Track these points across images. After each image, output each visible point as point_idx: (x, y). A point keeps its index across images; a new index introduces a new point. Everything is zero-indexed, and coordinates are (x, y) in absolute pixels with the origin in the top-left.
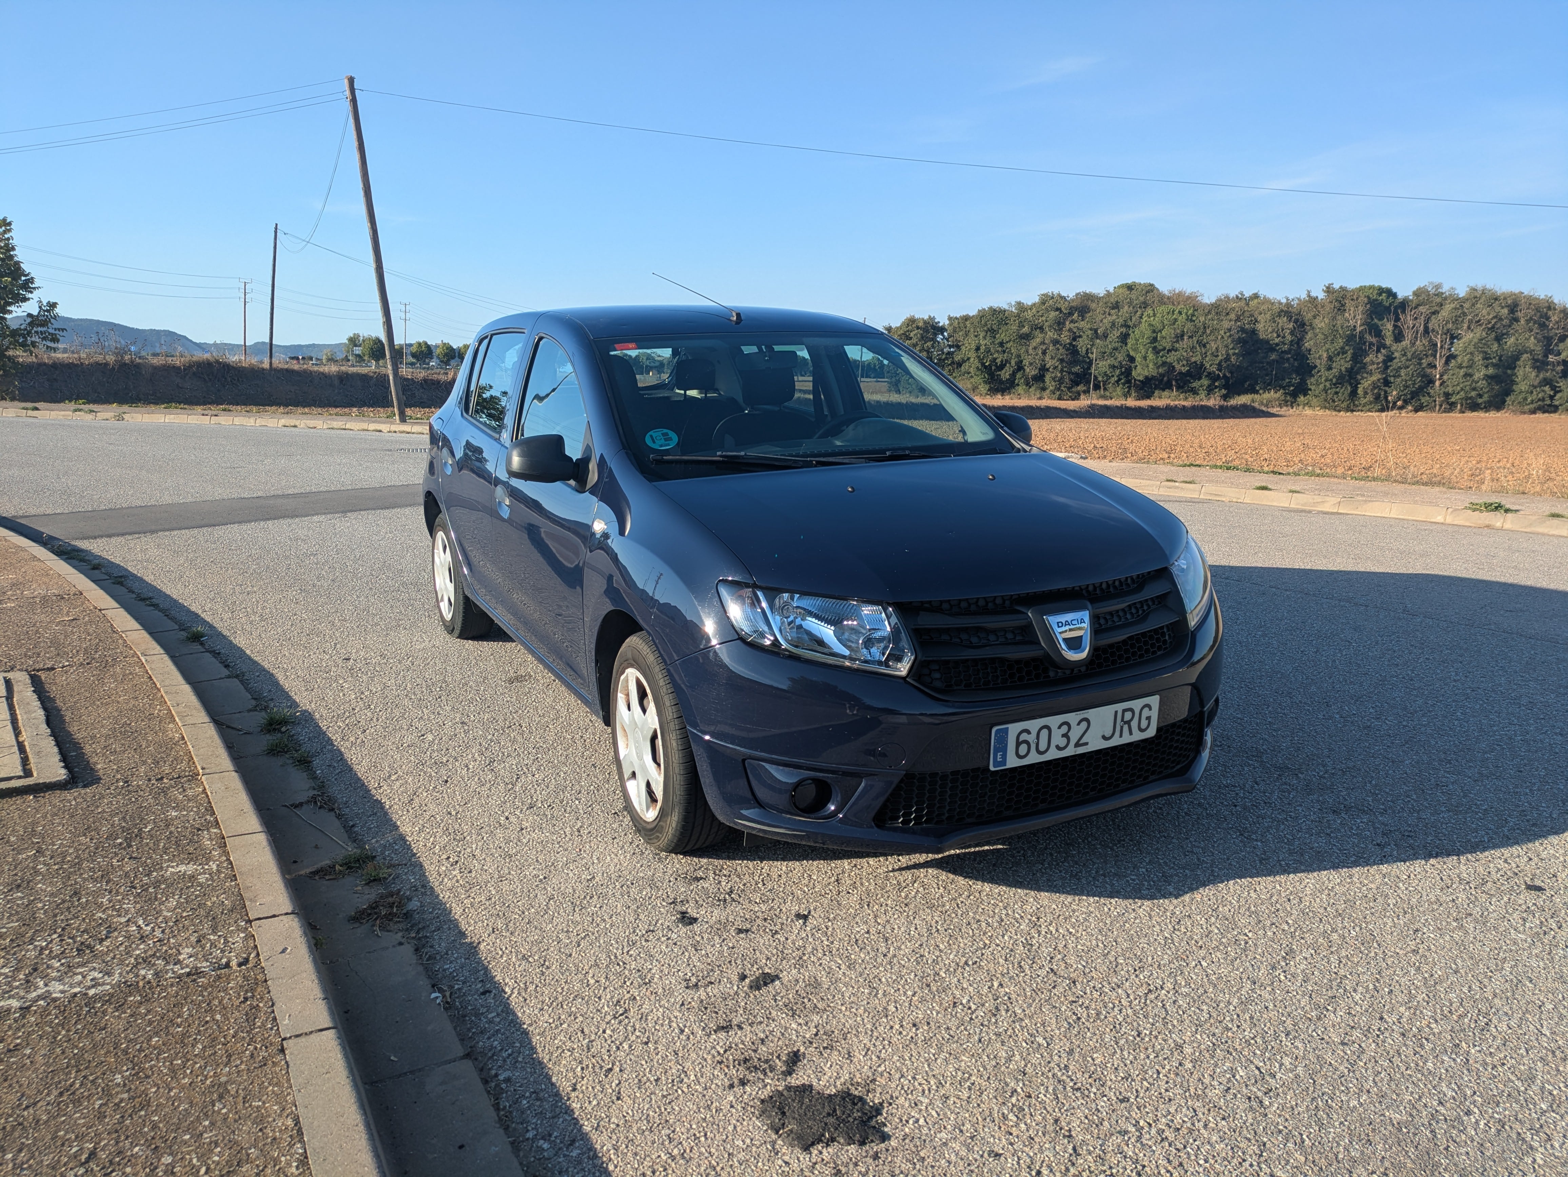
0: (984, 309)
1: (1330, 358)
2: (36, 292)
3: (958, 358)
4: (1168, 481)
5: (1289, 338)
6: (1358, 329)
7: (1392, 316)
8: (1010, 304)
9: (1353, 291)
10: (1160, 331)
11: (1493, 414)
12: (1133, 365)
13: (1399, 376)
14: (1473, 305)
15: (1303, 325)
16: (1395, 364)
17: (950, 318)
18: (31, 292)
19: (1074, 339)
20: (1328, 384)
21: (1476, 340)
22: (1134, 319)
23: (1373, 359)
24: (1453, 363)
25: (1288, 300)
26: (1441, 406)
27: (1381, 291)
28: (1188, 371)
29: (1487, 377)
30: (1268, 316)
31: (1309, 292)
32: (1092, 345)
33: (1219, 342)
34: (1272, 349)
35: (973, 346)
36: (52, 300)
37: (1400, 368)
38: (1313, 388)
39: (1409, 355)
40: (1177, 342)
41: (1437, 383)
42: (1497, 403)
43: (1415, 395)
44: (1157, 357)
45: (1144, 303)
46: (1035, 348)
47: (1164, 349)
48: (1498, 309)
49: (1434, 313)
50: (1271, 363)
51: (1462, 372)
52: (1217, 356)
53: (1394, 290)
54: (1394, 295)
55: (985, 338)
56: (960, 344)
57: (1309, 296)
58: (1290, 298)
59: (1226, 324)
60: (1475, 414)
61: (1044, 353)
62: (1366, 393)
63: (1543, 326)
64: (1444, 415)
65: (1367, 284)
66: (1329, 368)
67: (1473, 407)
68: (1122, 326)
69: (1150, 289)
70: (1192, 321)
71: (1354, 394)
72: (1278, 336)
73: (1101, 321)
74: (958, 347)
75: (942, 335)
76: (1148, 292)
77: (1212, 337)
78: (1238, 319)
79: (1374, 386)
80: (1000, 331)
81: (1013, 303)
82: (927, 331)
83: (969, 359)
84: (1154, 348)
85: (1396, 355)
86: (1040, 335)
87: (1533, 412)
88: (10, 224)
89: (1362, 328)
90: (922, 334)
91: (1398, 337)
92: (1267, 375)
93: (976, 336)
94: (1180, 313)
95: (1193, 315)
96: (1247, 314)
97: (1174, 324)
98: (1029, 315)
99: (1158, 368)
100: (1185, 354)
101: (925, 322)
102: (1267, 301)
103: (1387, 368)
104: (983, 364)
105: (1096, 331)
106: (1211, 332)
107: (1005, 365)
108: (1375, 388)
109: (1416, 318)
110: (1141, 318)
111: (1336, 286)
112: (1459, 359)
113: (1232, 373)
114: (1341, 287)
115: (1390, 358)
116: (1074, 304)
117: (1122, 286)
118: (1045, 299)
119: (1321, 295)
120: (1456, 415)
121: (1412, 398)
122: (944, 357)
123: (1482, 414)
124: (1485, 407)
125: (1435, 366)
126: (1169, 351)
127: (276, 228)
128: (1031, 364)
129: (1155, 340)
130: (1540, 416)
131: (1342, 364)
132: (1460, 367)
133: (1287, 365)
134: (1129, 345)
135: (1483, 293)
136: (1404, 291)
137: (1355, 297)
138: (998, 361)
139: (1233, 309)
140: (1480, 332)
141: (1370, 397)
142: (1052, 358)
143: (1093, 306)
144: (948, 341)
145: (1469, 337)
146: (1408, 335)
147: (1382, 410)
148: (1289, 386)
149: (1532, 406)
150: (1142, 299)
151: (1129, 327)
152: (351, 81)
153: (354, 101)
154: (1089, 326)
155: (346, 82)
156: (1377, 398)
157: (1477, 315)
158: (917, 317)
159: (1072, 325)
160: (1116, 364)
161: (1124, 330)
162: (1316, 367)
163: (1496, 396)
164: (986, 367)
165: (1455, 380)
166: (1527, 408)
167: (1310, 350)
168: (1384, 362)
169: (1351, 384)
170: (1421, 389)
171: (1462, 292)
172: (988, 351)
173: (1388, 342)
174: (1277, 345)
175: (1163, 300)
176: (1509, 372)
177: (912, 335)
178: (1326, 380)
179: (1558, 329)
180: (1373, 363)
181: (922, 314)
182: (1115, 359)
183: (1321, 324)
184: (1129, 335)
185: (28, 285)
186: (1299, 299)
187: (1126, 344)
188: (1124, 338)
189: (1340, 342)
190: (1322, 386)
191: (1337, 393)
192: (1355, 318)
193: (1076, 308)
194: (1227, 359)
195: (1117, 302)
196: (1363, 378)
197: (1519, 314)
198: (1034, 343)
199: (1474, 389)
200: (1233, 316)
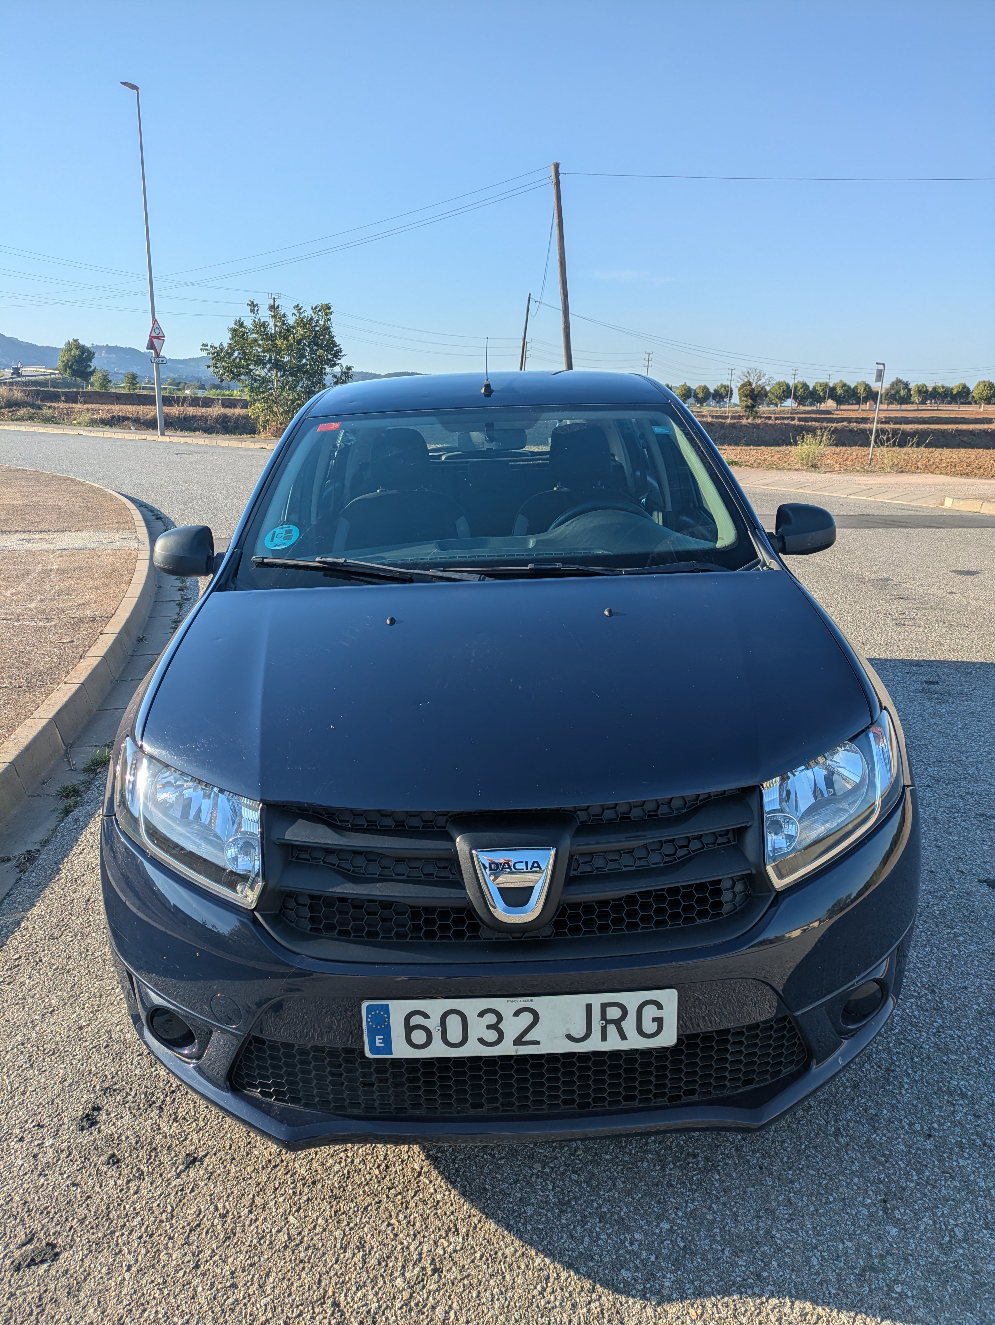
2: (343, 359)
18: (339, 359)
36: (349, 365)
88: (329, 308)
127: (529, 298)
152: (557, 166)
153: (558, 183)
155: (553, 168)
185: (337, 354)
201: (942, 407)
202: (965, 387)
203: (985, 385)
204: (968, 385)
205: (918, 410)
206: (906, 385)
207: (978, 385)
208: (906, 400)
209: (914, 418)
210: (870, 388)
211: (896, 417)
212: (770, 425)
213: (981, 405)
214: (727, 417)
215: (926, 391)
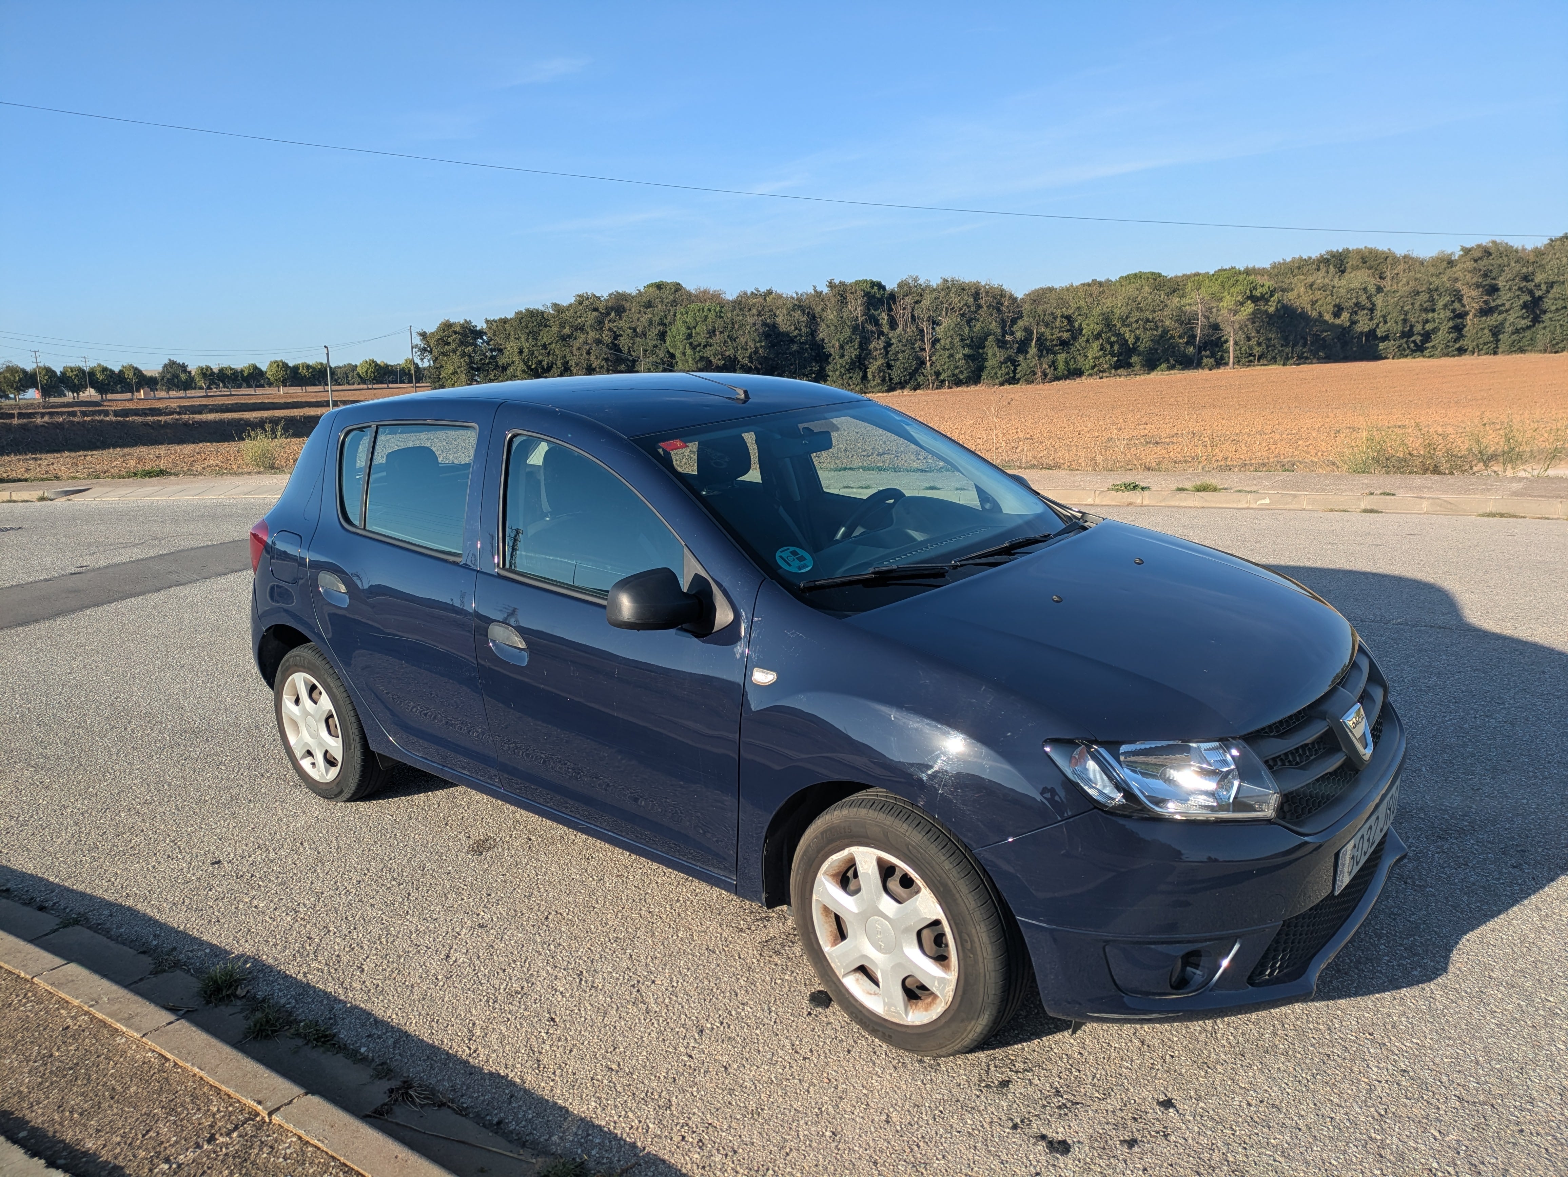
0: (521, 312)
1: (842, 347)
3: (502, 361)
4: (845, 487)
5: (804, 330)
6: (860, 319)
7: (886, 307)
8: (545, 306)
9: (851, 285)
10: (695, 328)
11: (973, 388)
12: (674, 361)
13: (898, 359)
14: (947, 294)
15: (814, 317)
16: (893, 349)
17: (487, 322)
19: (615, 338)
20: (843, 370)
21: (953, 325)
22: (668, 317)
23: (877, 345)
24: (938, 346)
25: (797, 294)
26: (933, 383)
27: (873, 284)
28: (724, 364)
29: (966, 356)
30: (784, 311)
31: (815, 287)
32: (633, 344)
33: (747, 337)
34: (792, 341)
35: (516, 350)
37: (898, 352)
38: (831, 374)
39: (904, 341)
40: (710, 337)
41: (928, 364)
42: (975, 378)
43: (912, 375)
44: (695, 353)
45: (674, 301)
46: (579, 349)
47: (700, 345)
48: (966, 298)
49: (916, 303)
50: (793, 354)
51: (947, 353)
52: (747, 349)
53: (883, 284)
54: (884, 288)
55: (527, 340)
56: (502, 347)
57: (816, 291)
58: (800, 293)
59: (751, 320)
60: (960, 389)
61: (588, 353)
62: (874, 376)
63: (999, 310)
64: (937, 391)
65: (861, 279)
66: (842, 356)
67: (958, 383)
68: (659, 324)
69: (678, 287)
70: (721, 317)
71: (865, 378)
72: (796, 329)
73: (638, 320)
74: (501, 351)
75: (482, 339)
76: (676, 291)
77: (740, 332)
78: (759, 314)
79: (880, 369)
80: (541, 334)
81: (549, 305)
82: (466, 336)
83: (513, 362)
84: (691, 344)
85: (893, 341)
86: (582, 336)
87: (1002, 384)
89: (863, 318)
90: (460, 340)
91: (893, 325)
92: (792, 365)
93: (518, 339)
94: (709, 310)
95: (721, 312)
96: (766, 309)
97: (705, 320)
98: (566, 316)
99: (696, 363)
100: (719, 349)
101: (462, 326)
102: (780, 297)
103: (887, 353)
104: (529, 367)
105: (635, 330)
106: (739, 327)
107: (552, 367)
108: (880, 372)
109: (904, 308)
110: (675, 316)
111: (837, 281)
112: (942, 342)
113: (761, 364)
114: (840, 282)
115: (888, 345)
116: (610, 304)
117: (651, 285)
118: (581, 300)
119: (826, 290)
120: (945, 390)
121: (910, 379)
122: (487, 361)
123: (964, 389)
124: (966, 383)
125: (924, 349)
126: (705, 346)
128: (577, 364)
129: (690, 336)
130: (1007, 387)
131: (852, 352)
132: (944, 349)
133: (806, 355)
134: (668, 343)
135: (953, 284)
136: (891, 285)
137: (853, 290)
138: (544, 363)
139: (754, 305)
140: (955, 318)
141: (878, 380)
142: (597, 358)
143: (627, 305)
144: (488, 344)
145: (947, 322)
146: (901, 323)
147: (888, 391)
148: (811, 374)
149: (1002, 379)
150: (671, 297)
151: (665, 324)
154: (628, 325)
156: (883, 380)
157: (951, 304)
158: (452, 321)
159: (612, 325)
160: (658, 361)
161: (661, 328)
162: (831, 355)
163: (973, 372)
164: (532, 370)
165: (941, 360)
166: (997, 381)
167: (823, 340)
168: (885, 348)
169: (861, 369)
170: (916, 370)
171: (935, 282)
172: (531, 353)
173: (886, 329)
174: (796, 337)
175: (691, 298)
176: (981, 351)
177: (450, 340)
178: (841, 367)
179: (1009, 312)
180: (876, 349)
181: (458, 318)
182: (657, 356)
183: (831, 315)
184: (666, 332)
186: (806, 294)
187: (665, 342)
188: (662, 336)
189: (848, 332)
190: (838, 373)
191: (851, 378)
192: (856, 308)
193: (612, 309)
194: (756, 352)
195: (649, 301)
196: (870, 363)
197: (982, 302)
198: (576, 344)
199: (957, 368)
200: (754, 311)
201: (235, 391)
202: (256, 368)
203: (278, 366)
204: (259, 366)
205: (207, 396)
206: (184, 368)
207: (271, 365)
208: (188, 384)
209: (216, 405)
210: (140, 371)
211: (192, 406)
212: (78, 423)
213: (279, 387)
214: (12, 416)
215: (213, 374)
